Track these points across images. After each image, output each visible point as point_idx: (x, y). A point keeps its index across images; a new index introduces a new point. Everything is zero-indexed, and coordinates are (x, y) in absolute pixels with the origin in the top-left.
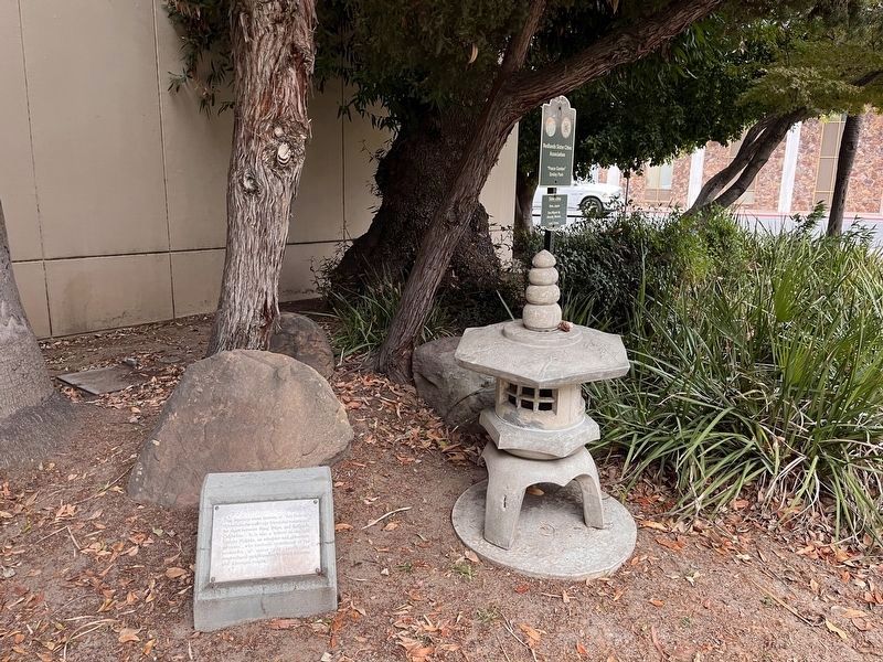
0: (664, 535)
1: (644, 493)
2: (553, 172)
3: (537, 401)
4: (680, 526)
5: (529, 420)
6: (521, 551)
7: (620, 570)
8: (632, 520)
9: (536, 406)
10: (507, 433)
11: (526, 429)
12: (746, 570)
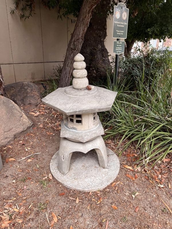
0: (131, 172)
1: (130, 152)
2: (118, 32)
3: (75, 119)
4: (139, 169)
5: (71, 126)
6: (69, 176)
7: (106, 188)
8: (119, 165)
9: (75, 121)
10: (63, 131)
11: (71, 130)
12: (160, 193)
